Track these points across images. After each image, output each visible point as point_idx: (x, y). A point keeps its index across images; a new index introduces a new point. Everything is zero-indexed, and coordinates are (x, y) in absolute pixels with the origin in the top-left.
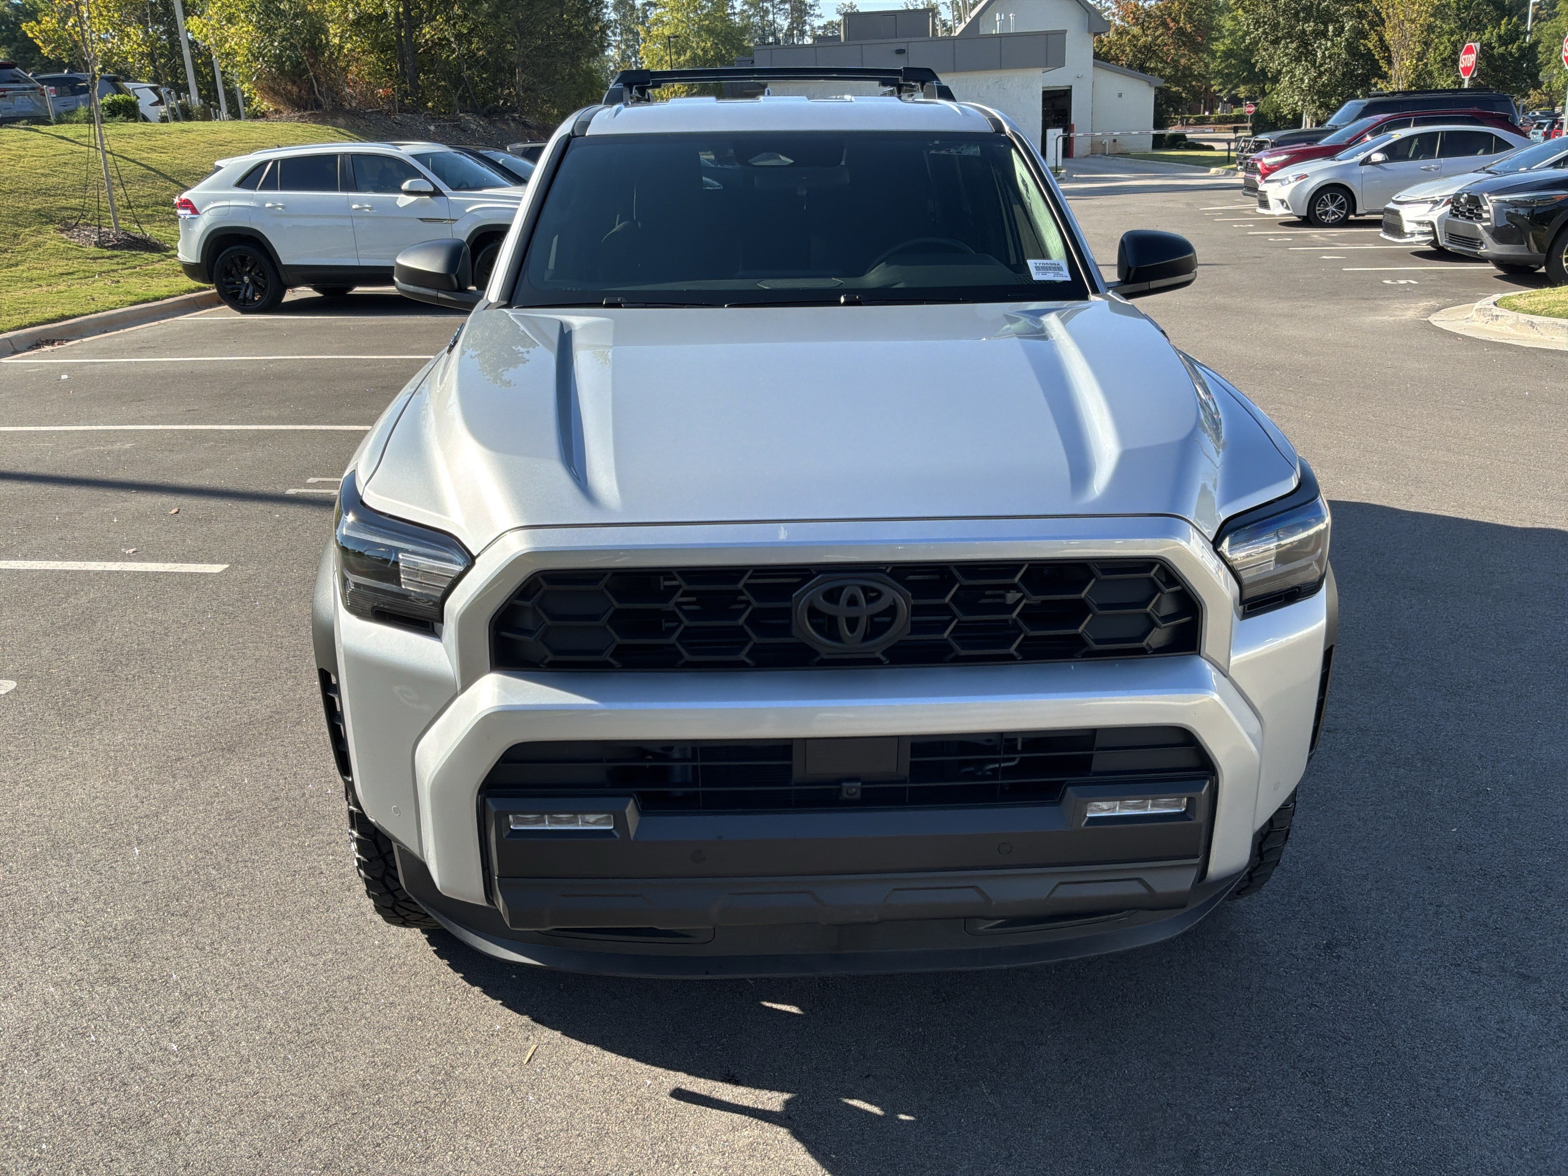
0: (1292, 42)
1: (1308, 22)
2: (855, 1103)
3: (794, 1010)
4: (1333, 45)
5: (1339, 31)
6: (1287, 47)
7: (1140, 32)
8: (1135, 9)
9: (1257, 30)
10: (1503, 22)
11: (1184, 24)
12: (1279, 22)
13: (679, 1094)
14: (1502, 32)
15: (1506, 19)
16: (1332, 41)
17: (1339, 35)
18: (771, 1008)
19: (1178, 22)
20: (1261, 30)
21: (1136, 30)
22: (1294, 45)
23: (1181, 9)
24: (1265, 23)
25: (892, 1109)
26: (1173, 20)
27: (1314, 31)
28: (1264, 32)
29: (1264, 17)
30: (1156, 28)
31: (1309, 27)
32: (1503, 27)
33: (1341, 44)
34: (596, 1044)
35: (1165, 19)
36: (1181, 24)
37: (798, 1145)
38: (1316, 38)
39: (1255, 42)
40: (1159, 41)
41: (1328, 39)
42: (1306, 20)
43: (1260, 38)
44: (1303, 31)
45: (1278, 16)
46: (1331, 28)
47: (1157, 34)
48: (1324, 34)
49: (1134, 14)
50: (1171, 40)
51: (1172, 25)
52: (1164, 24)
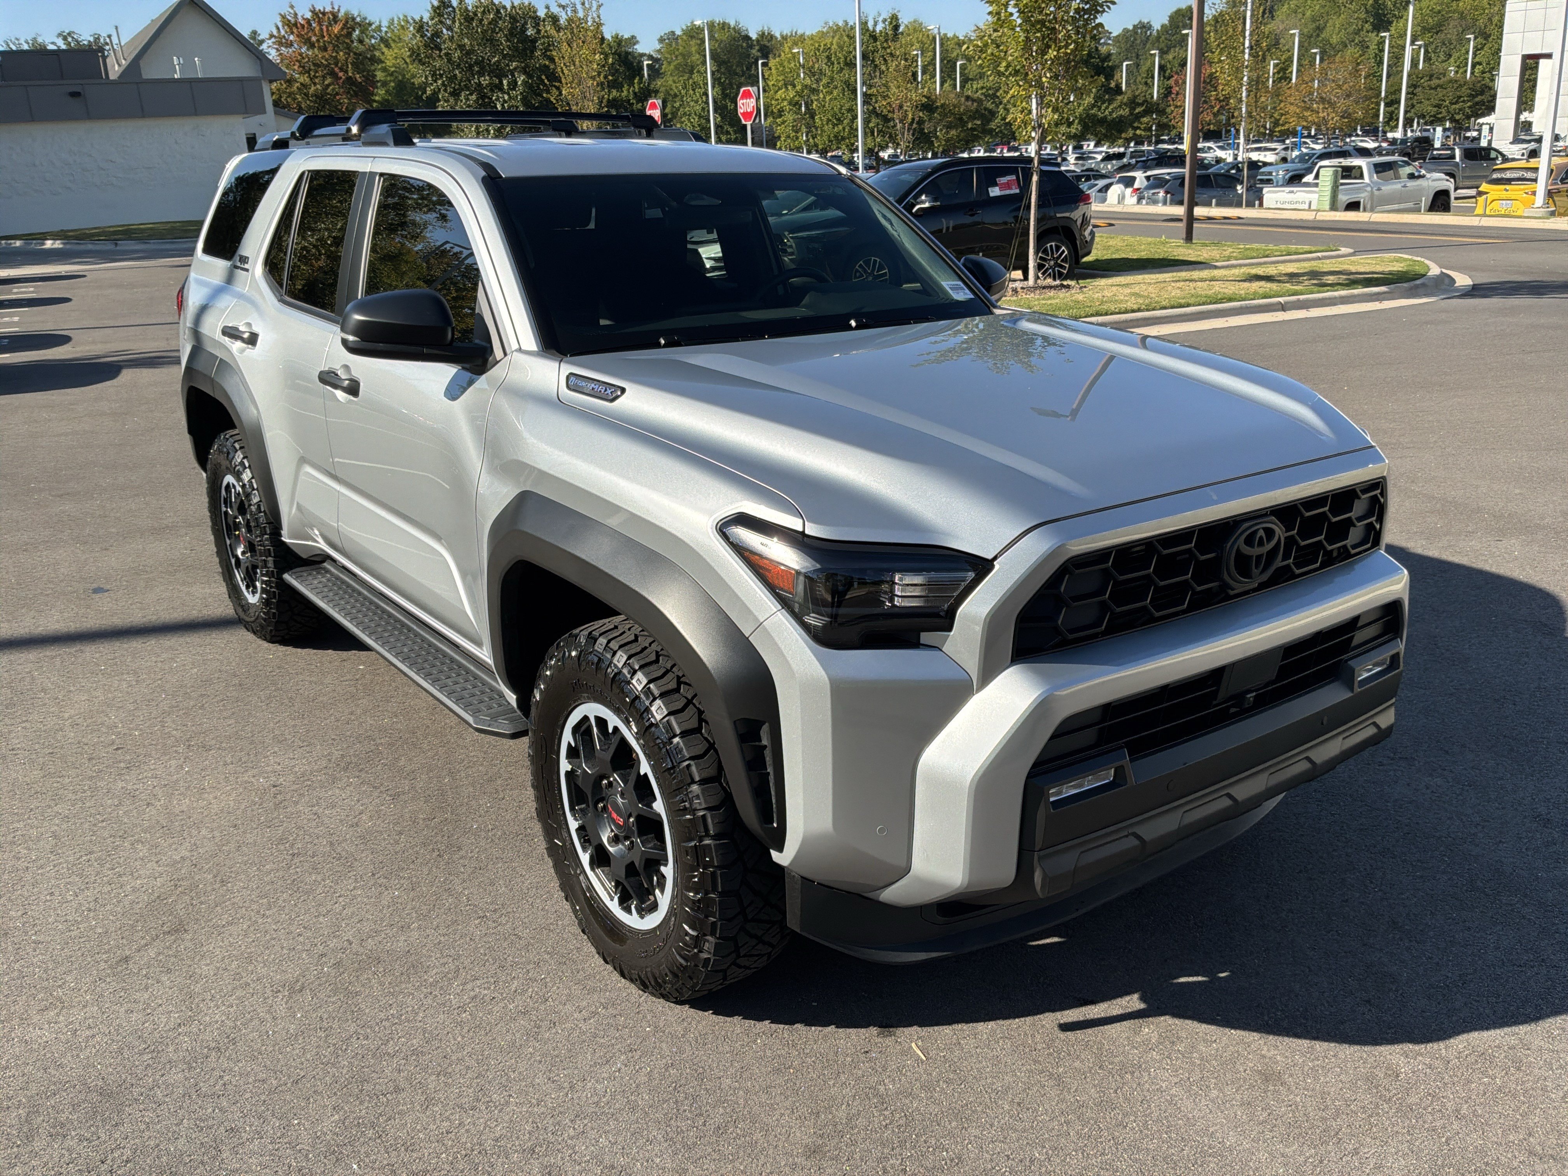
0: (471, 94)
1: (483, 75)
2: (1183, 980)
3: (1056, 939)
4: (510, 97)
5: (513, 85)
6: (468, 99)
7: (307, 80)
8: (299, 57)
9: (435, 81)
10: (636, 81)
11: (353, 73)
12: (455, 75)
13: (1065, 1027)
14: (637, 90)
15: (637, 78)
16: (509, 94)
17: (514, 89)
18: (1039, 945)
19: (346, 72)
20: (440, 82)
21: (304, 79)
22: (474, 97)
23: (347, 59)
24: (441, 75)
25: (1211, 973)
26: (341, 69)
27: (490, 83)
28: (443, 84)
29: (440, 70)
30: (324, 77)
31: (485, 81)
32: (636, 86)
33: (517, 97)
34: (958, 1022)
35: (333, 69)
36: (350, 74)
37: (1187, 1021)
38: (492, 90)
39: (435, 93)
40: (329, 90)
41: (505, 93)
42: (481, 74)
43: (439, 90)
44: (479, 84)
45: (454, 69)
46: (505, 82)
47: (326, 83)
48: (500, 87)
49: (299, 61)
50: (342, 90)
51: (341, 74)
52: (333, 74)
